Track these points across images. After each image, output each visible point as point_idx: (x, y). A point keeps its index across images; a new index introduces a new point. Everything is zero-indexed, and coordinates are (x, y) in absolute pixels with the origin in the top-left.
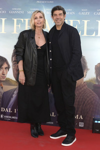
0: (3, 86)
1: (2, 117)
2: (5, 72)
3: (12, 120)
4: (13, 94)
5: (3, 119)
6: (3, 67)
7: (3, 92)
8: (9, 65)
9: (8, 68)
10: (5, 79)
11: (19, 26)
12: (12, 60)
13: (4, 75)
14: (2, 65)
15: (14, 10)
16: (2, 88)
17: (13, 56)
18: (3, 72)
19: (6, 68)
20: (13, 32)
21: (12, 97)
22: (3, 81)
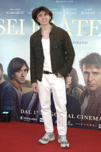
0: (22, 88)
1: (21, 118)
2: (24, 74)
3: (32, 122)
4: (33, 95)
5: (23, 121)
6: (22, 69)
7: (22, 94)
8: (27, 67)
9: (27, 70)
10: (24, 81)
13: (23, 77)
14: (21, 67)
16: (21, 89)
18: (22, 74)
19: (25, 70)
21: (31, 99)
22: (22, 83)
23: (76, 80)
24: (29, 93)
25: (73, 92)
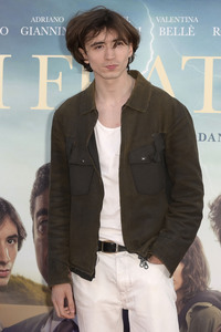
2: (6, 251)
8: (20, 228)
9: (18, 238)
10: (6, 281)
11: (59, 81)
12: (33, 208)
13: (3, 264)
15: (40, 25)
17: (35, 194)
19: (9, 239)
20: (36, 103)
23: (198, 274)
24: (25, 322)
25: (188, 318)
